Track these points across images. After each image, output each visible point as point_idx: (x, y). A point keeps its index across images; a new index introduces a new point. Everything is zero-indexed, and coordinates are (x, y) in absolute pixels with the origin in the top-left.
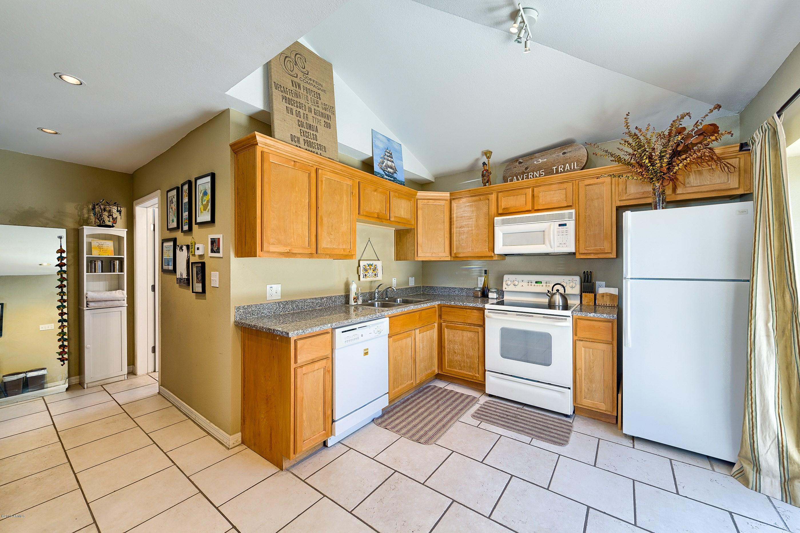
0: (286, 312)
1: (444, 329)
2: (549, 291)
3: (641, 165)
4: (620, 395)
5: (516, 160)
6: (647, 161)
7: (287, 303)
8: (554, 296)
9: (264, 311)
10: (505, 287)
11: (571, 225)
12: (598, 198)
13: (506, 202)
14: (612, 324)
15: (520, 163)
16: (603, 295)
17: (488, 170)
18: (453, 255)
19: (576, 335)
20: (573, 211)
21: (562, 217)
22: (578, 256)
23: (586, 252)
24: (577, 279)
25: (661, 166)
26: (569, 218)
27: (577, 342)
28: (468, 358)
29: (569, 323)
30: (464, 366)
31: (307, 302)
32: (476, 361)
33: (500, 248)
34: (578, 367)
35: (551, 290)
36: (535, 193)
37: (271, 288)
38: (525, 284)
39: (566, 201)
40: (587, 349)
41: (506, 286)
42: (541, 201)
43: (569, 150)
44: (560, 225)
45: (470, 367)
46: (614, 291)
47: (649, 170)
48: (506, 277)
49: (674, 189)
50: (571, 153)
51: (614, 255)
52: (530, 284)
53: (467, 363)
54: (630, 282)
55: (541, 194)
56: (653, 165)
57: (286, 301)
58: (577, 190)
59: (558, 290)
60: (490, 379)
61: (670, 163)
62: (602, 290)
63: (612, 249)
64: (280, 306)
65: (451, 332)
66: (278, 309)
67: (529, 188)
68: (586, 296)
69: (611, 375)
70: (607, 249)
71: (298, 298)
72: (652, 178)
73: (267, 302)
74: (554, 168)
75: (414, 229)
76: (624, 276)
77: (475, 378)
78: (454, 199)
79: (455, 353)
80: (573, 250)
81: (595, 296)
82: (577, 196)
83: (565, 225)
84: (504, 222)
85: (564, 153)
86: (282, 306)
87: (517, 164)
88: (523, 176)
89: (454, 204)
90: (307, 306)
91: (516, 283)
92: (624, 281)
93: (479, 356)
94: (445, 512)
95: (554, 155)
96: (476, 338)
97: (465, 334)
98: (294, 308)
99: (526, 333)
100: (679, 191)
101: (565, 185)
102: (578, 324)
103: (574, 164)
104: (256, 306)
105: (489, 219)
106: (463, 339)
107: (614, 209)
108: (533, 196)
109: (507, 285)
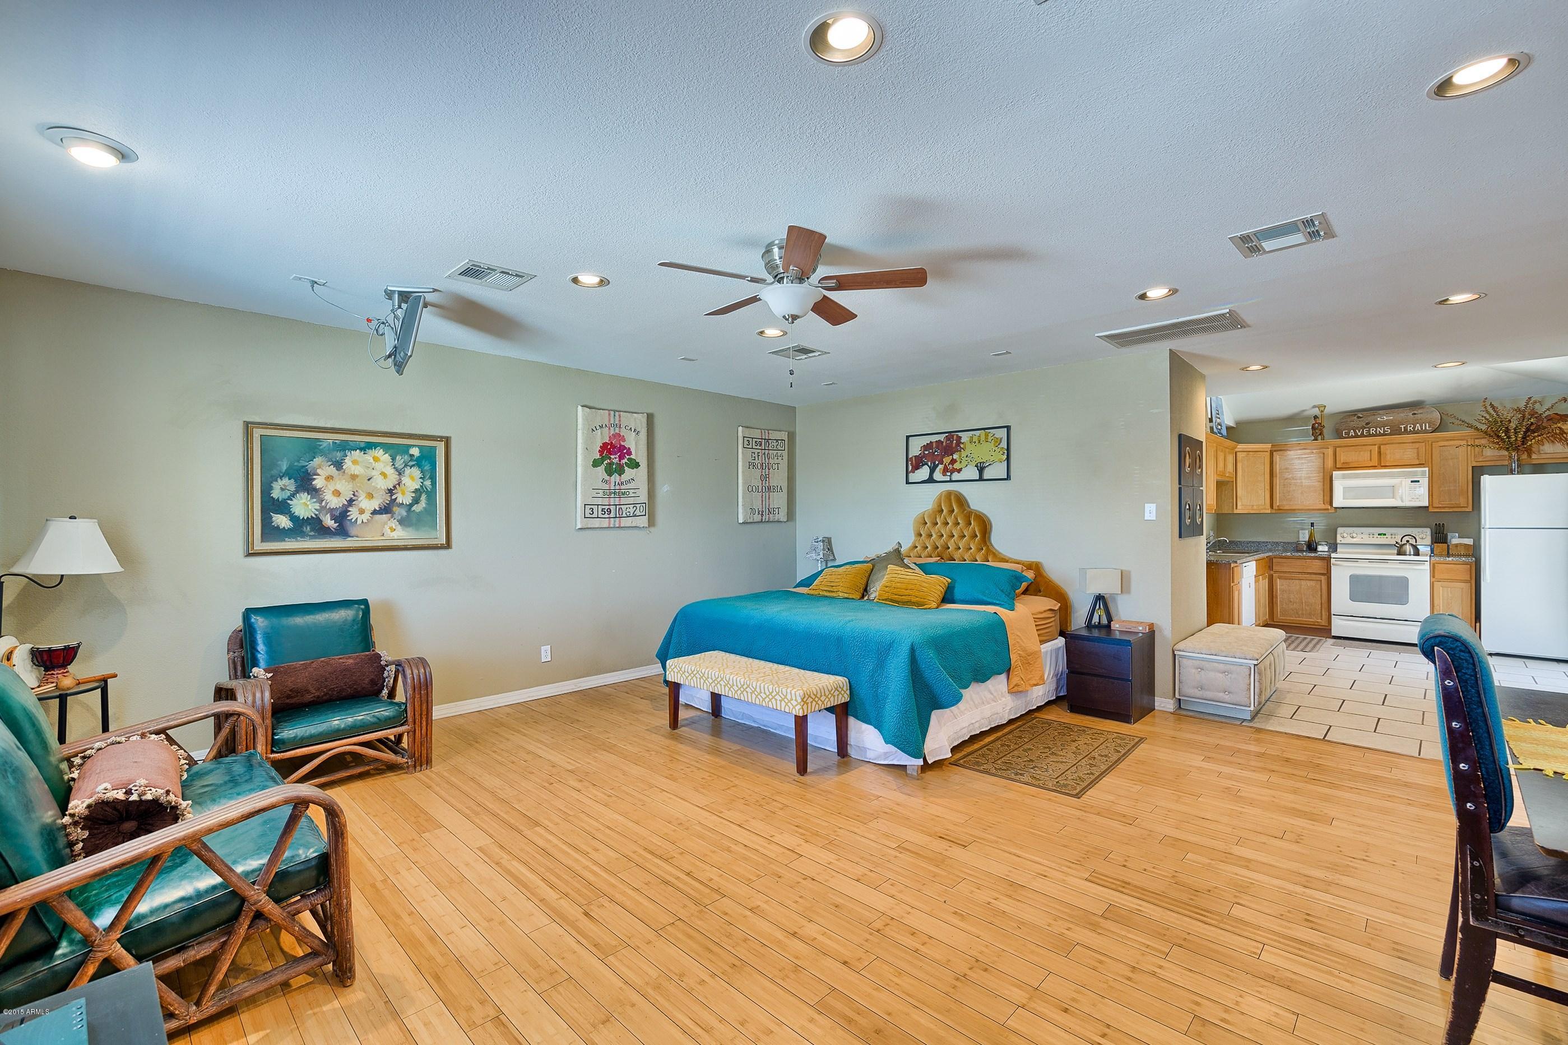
1: (1276, 580)
2: (1397, 543)
3: (1498, 437)
4: (1478, 624)
5: (1354, 413)
6: (1503, 435)
8: (1404, 547)
10: (1339, 539)
11: (1425, 481)
12: (1452, 459)
13: (1343, 457)
14: (1471, 567)
15: (1359, 417)
16: (1456, 545)
17: (1321, 424)
18: (1275, 507)
19: (1434, 577)
20: (1427, 469)
21: (1415, 474)
22: (1431, 510)
23: (1440, 506)
24: (1428, 531)
25: (1516, 440)
26: (1422, 475)
27: (1435, 583)
28: (1308, 605)
29: (1427, 566)
30: (1303, 614)
32: (1318, 607)
33: (1338, 501)
34: (1435, 605)
35: (1399, 541)
36: (1382, 450)
38: (1365, 536)
39: (1418, 459)
40: (1445, 589)
41: (1342, 539)
42: (1388, 457)
43: (1420, 411)
44: (1412, 482)
45: (1310, 614)
46: (1469, 541)
47: (1505, 441)
48: (1340, 530)
49: (1530, 456)
50: (1421, 415)
51: (1470, 509)
52: (1371, 536)
53: (1306, 610)
54: (1488, 531)
55: (1388, 452)
56: (1509, 437)
58: (1430, 450)
59: (1408, 541)
60: (1336, 621)
61: (1524, 438)
62: (1455, 540)
63: (1468, 504)
65: (1285, 582)
67: (1375, 445)
68: (1438, 546)
69: (1469, 608)
70: (1462, 501)
72: (1508, 448)
74: (1403, 426)
75: (1233, 482)
76: (1482, 526)
77: (1316, 624)
78: (1275, 451)
79: (1291, 602)
80: (1426, 504)
81: (1448, 546)
82: (1430, 456)
83: (1419, 481)
84: (1344, 477)
85: (1415, 414)
87: (1355, 418)
88: (1363, 431)
89: (1277, 457)
91: (1355, 535)
92: (1482, 530)
93: (1321, 603)
95: (1402, 415)
96: (1318, 587)
97: (1303, 583)
99: (1381, 577)
100: (1534, 456)
101: (1417, 445)
102: (1436, 567)
103: (1426, 425)
105: (1324, 472)
106: (1301, 588)
107: (1470, 469)
108: (1380, 453)
109: (1343, 537)
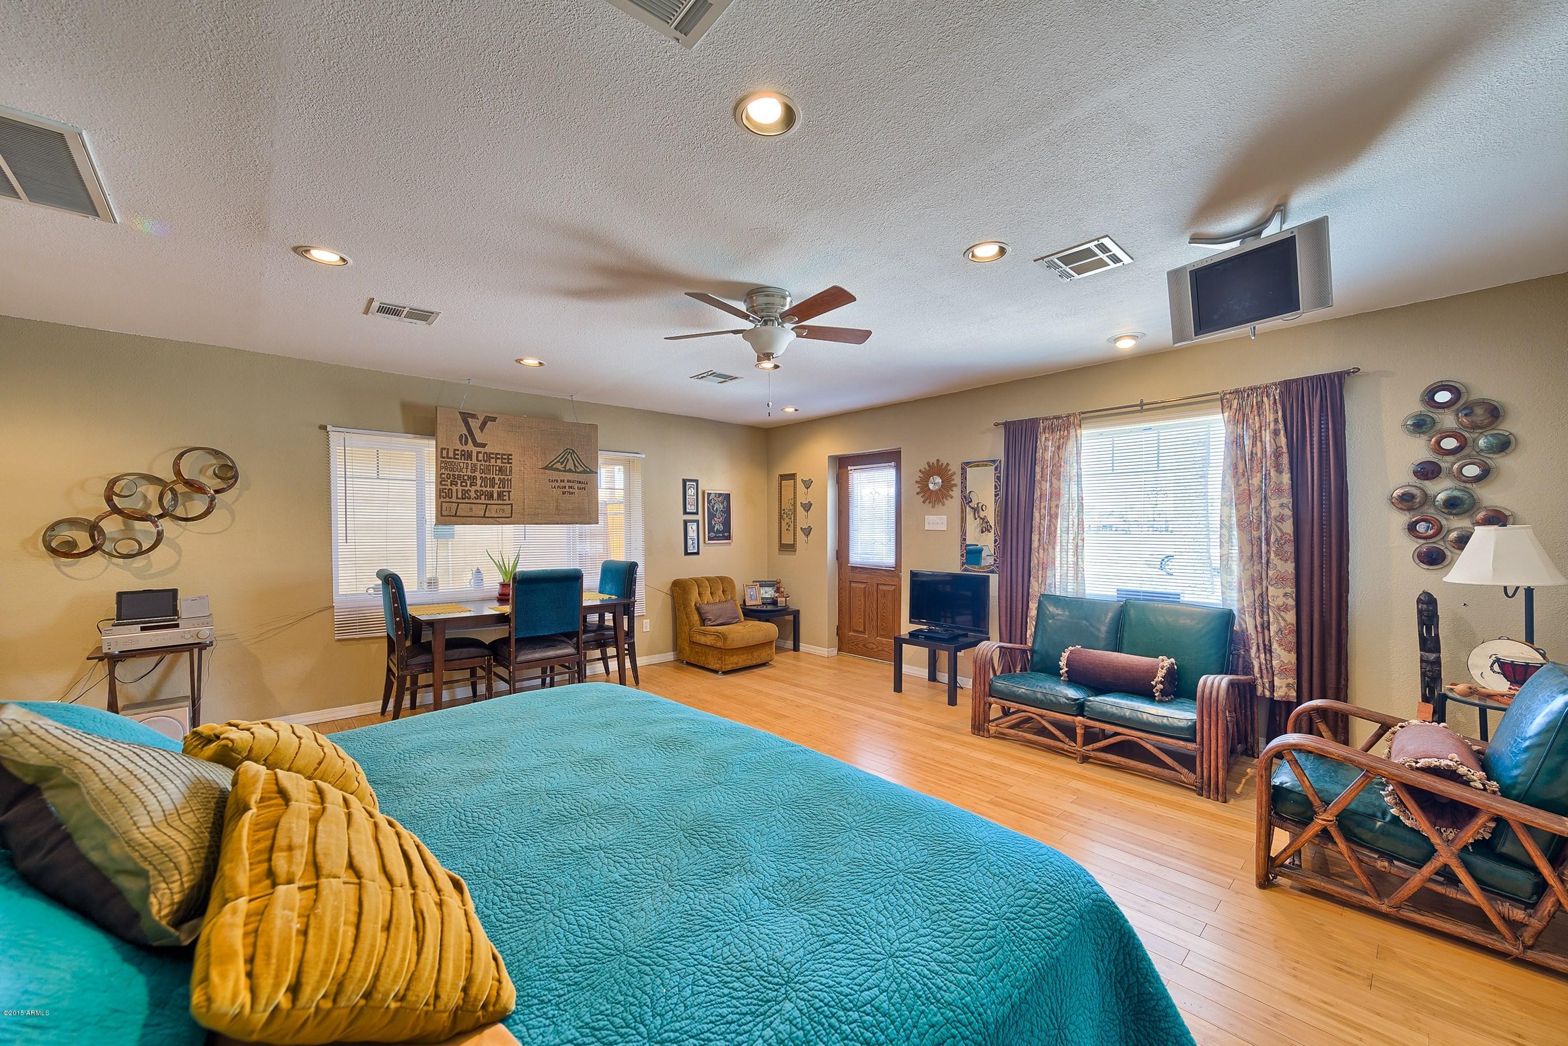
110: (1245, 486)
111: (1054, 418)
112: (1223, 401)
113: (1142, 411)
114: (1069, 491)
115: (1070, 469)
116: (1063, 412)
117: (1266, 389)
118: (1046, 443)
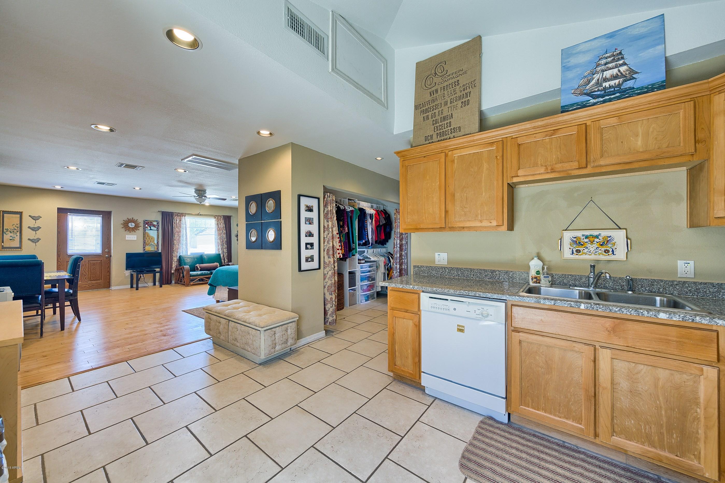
0: (451, 276)
7: (452, 269)
9: (433, 272)
31: (473, 272)
37: (439, 256)
57: (451, 267)
64: (446, 271)
66: (444, 273)
71: (464, 267)
73: (435, 266)
86: (447, 270)
90: (473, 276)
94: (350, 473)
98: (459, 275)
104: (427, 267)
110: (219, 232)
111: (178, 213)
112: (215, 217)
113: (198, 215)
114: (183, 232)
115: (183, 226)
116: (181, 212)
117: (221, 216)
118: (176, 220)
